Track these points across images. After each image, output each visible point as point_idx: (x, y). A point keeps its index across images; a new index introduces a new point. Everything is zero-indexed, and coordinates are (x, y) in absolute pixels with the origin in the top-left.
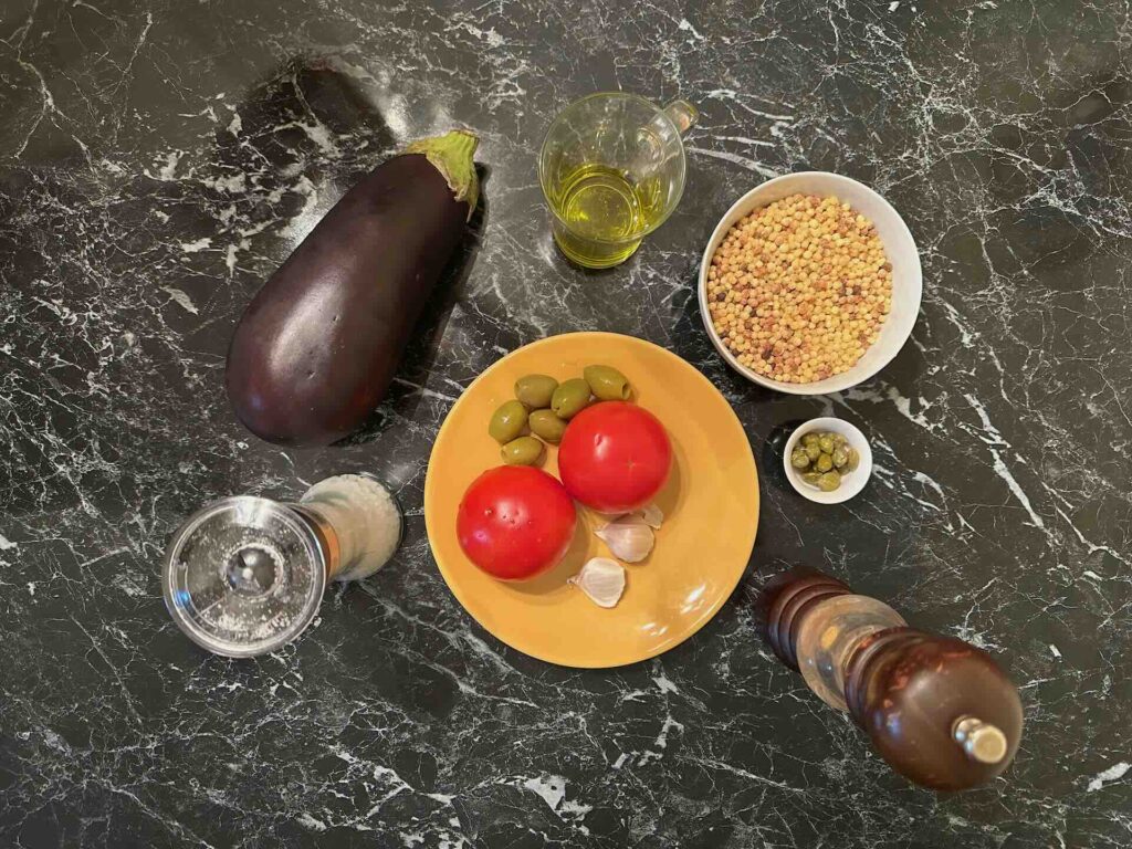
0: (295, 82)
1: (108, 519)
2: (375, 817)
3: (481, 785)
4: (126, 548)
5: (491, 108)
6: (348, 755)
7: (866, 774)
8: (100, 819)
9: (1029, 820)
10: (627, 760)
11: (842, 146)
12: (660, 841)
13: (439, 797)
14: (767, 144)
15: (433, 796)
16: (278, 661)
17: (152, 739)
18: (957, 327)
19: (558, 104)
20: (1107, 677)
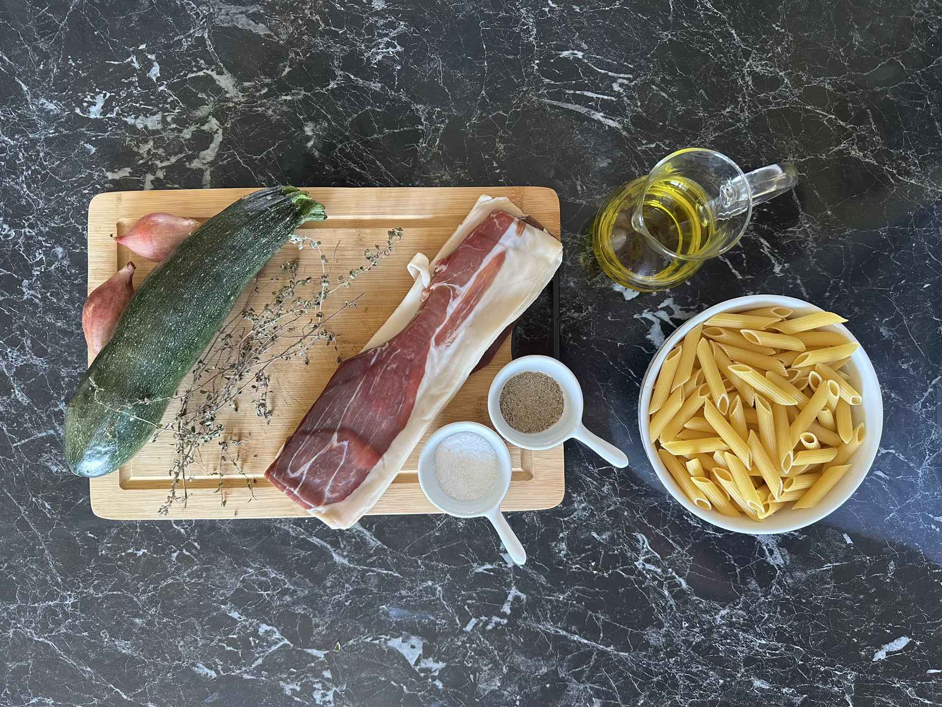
0: (206, 36)
1: (37, 406)
2: (260, 668)
3: (351, 642)
4: (52, 432)
5: (374, 62)
6: (236, 613)
7: (683, 641)
8: (23, 663)
9: (822, 684)
10: (476, 625)
11: (674, 101)
12: (503, 695)
13: (314, 652)
14: (609, 98)
15: (309, 651)
16: (179, 532)
17: (70, 596)
18: (769, 258)
19: (432, 60)
20: (892, 562)
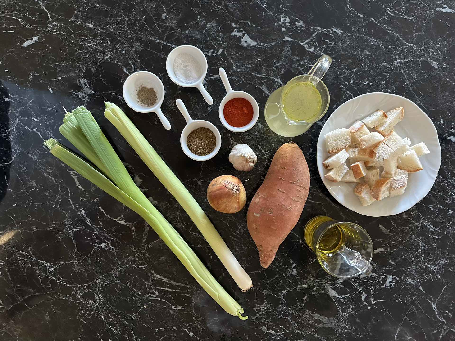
0: (341, 313)
2: (314, 32)
3: (273, 44)
5: (266, 303)
8: (417, 34)
9: (62, 25)
10: (217, 52)
11: (131, 287)
12: (205, 20)
14: (160, 288)
15: (292, 40)
16: (350, 92)
17: (397, 64)
18: (87, 217)
20: (30, 80)
